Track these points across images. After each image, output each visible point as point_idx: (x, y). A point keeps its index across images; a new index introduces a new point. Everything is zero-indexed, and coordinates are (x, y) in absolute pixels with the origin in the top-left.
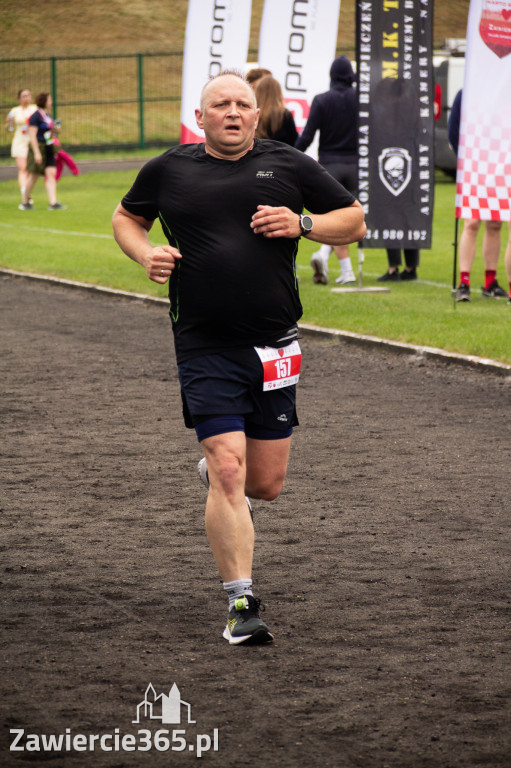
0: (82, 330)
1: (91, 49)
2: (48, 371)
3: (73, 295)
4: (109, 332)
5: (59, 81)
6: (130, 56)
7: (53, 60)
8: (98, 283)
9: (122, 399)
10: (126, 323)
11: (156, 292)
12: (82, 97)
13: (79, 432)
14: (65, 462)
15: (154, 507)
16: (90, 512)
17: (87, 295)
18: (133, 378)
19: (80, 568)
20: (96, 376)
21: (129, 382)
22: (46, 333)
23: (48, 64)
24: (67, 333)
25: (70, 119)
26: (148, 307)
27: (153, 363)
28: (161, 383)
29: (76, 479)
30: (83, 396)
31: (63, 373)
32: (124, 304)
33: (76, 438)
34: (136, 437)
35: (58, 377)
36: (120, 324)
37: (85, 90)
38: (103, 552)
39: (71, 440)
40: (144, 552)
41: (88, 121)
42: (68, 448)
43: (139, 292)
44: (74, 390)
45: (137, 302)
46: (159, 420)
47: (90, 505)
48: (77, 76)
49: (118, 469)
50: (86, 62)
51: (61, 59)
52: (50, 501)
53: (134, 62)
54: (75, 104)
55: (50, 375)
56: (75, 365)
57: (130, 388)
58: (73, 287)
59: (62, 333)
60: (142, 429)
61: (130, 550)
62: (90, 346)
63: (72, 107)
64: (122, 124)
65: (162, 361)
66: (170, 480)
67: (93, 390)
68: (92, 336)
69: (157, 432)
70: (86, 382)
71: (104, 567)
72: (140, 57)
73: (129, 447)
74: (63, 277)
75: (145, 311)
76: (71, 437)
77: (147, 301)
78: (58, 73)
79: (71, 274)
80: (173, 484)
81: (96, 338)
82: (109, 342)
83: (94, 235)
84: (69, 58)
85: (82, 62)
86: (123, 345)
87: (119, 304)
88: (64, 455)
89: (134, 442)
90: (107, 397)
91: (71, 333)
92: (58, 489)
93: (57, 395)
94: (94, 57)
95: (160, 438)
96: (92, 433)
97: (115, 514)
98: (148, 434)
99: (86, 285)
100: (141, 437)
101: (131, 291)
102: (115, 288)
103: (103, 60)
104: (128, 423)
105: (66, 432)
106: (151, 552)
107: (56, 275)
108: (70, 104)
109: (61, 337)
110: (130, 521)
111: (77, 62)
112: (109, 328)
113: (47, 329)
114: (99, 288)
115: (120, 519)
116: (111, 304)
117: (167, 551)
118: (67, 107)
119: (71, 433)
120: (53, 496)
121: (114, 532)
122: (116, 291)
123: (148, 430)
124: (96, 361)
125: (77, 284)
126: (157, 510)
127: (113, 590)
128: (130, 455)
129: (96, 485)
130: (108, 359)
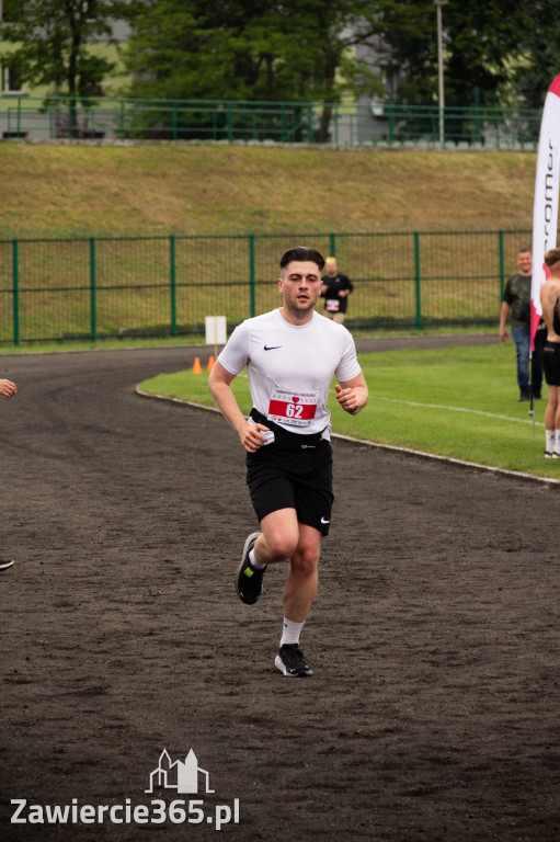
0: (433, 500)
1: (454, 225)
2: (396, 541)
3: (427, 467)
4: (459, 503)
5: (421, 256)
6: (491, 233)
7: (416, 235)
8: (451, 456)
9: (467, 569)
10: (476, 494)
11: (506, 464)
12: (445, 273)
13: (421, 601)
14: (406, 630)
15: (489, 674)
16: (427, 679)
17: (440, 467)
18: (478, 548)
19: (412, 733)
20: (443, 546)
21: (474, 552)
22: (398, 504)
23: (411, 238)
24: (418, 504)
25: (433, 293)
26: (498, 479)
27: (499, 534)
28: (505, 553)
29: (415, 646)
30: (429, 566)
31: (412, 543)
32: (475, 476)
33: (418, 606)
34: (476, 606)
35: (407, 547)
36: (470, 495)
37: (448, 266)
38: (435, 717)
39: (414, 609)
40: (474, 718)
41: (451, 296)
42: (409, 616)
43: (492, 465)
44: (421, 560)
45: (488, 474)
46: (500, 589)
47: (427, 672)
48: (439, 251)
49: (457, 637)
50: (449, 237)
51: (424, 233)
52: (388, 668)
53: (495, 238)
54: (437, 278)
55: (398, 544)
56: (423, 535)
57: (475, 558)
58: (427, 459)
59: (413, 504)
60: (483, 598)
61: (462, 716)
62: (441, 517)
63: (435, 282)
64: (483, 299)
65: (508, 532)
66: (506, 648)
67: (439, 560)
68: (442, 507)
69: (498, 601)
70: (432, 552)
71: (436, 733)
72: (500, 233)
73: (470, 615)
74: (418, 449)
75: (496, 484)
76: (414, 606)
77: (497, 473)
78: (421, 248)
79: (425, 446)
80: (509, 652)
81: (447, 509)
82: (458, 513)
83: (451, 408)
84: (431, 234)
85: (443, 237)
86: (472, 516)
87: (470, 476)
88: (406, 623)
89: (474, 610)
90: (452, 567)
91: (422, 504)
92: (397, 656)
93: (403, 564)
94: (456, 233)
95: (500, 607)
96: (435, 603)
97: (450, 681)
98: (489, 603)
99: (440, 457)
100: (482, 606)
101: (483, 463)
102: (468, 460)
103: (464, 236)
104: (470, 593)
105: (409, 601)
106: (483, 718)
107: (410, 447)
108: (432, 279)
109: (412, 508)
110: (464, 688)
111: (439, 237)
112: (459, 499)
113: (399, 499)
114: (452, 460)
115: (455, 686)
116: (463, 476)
117: (498, 718)
118: (430, 282)
119: (414, 602)
120: (392, 663)
121: (447, 699)
122: (468, 464)
123: (489, 599)
124: (445, 532)
125: (431, 455)
126: (491, 678)
127: (442, 755)
128: (470, 624)
129: (434, 653)
130: (456, 530)
